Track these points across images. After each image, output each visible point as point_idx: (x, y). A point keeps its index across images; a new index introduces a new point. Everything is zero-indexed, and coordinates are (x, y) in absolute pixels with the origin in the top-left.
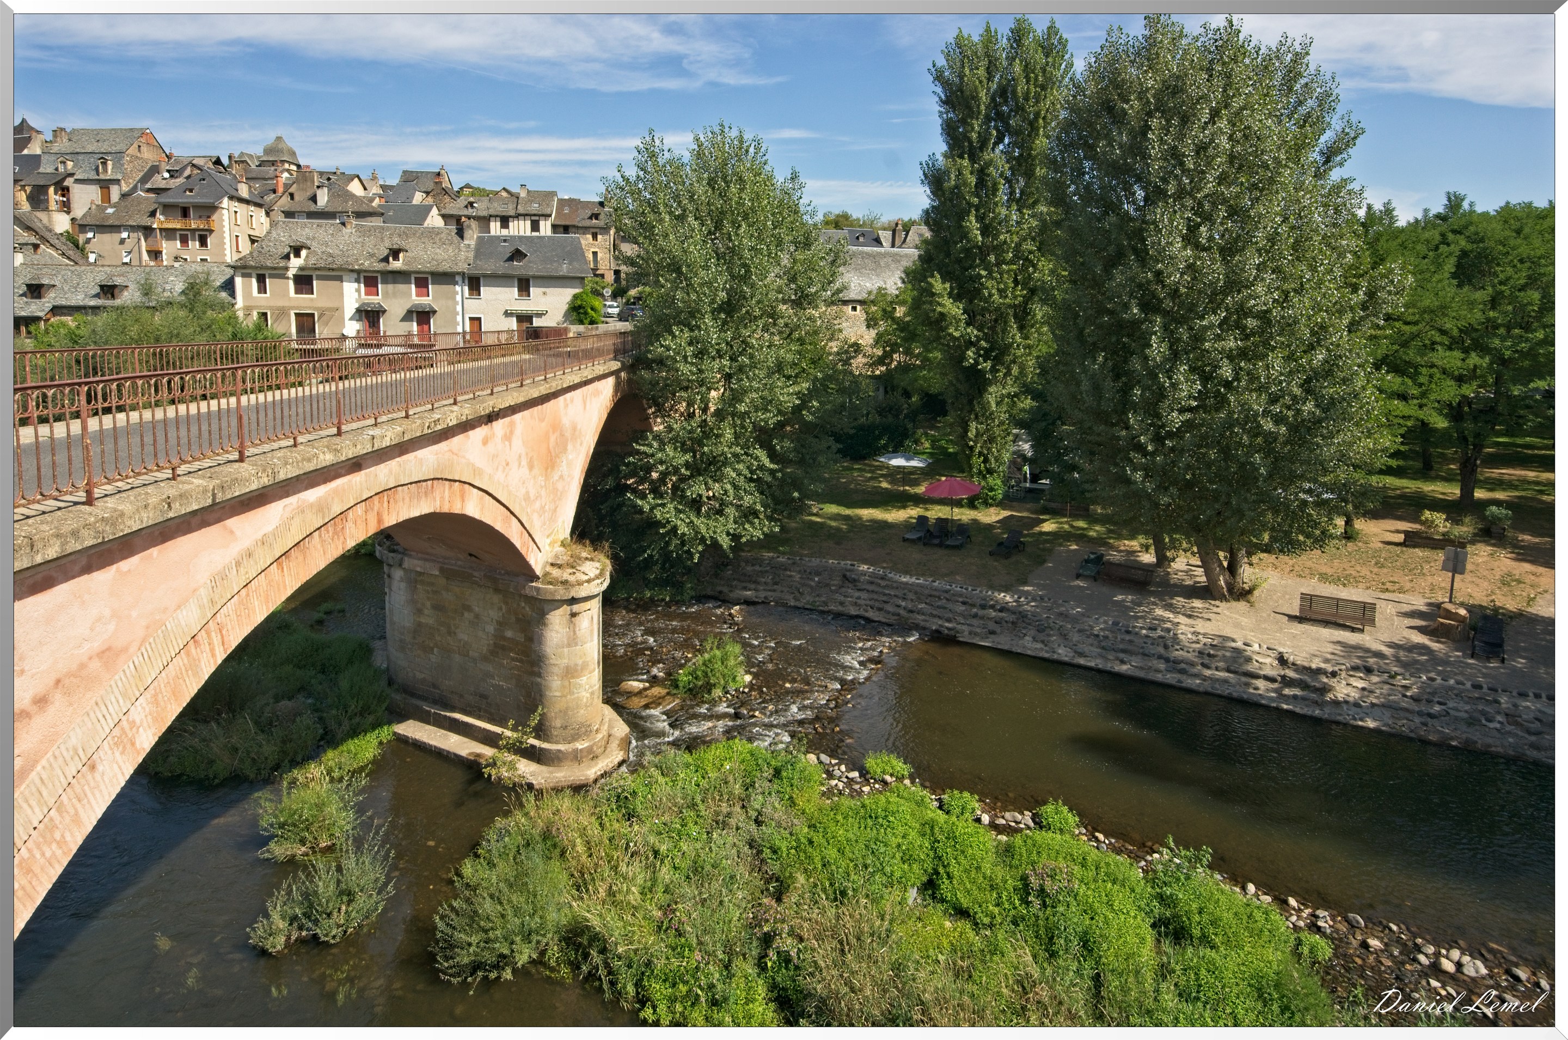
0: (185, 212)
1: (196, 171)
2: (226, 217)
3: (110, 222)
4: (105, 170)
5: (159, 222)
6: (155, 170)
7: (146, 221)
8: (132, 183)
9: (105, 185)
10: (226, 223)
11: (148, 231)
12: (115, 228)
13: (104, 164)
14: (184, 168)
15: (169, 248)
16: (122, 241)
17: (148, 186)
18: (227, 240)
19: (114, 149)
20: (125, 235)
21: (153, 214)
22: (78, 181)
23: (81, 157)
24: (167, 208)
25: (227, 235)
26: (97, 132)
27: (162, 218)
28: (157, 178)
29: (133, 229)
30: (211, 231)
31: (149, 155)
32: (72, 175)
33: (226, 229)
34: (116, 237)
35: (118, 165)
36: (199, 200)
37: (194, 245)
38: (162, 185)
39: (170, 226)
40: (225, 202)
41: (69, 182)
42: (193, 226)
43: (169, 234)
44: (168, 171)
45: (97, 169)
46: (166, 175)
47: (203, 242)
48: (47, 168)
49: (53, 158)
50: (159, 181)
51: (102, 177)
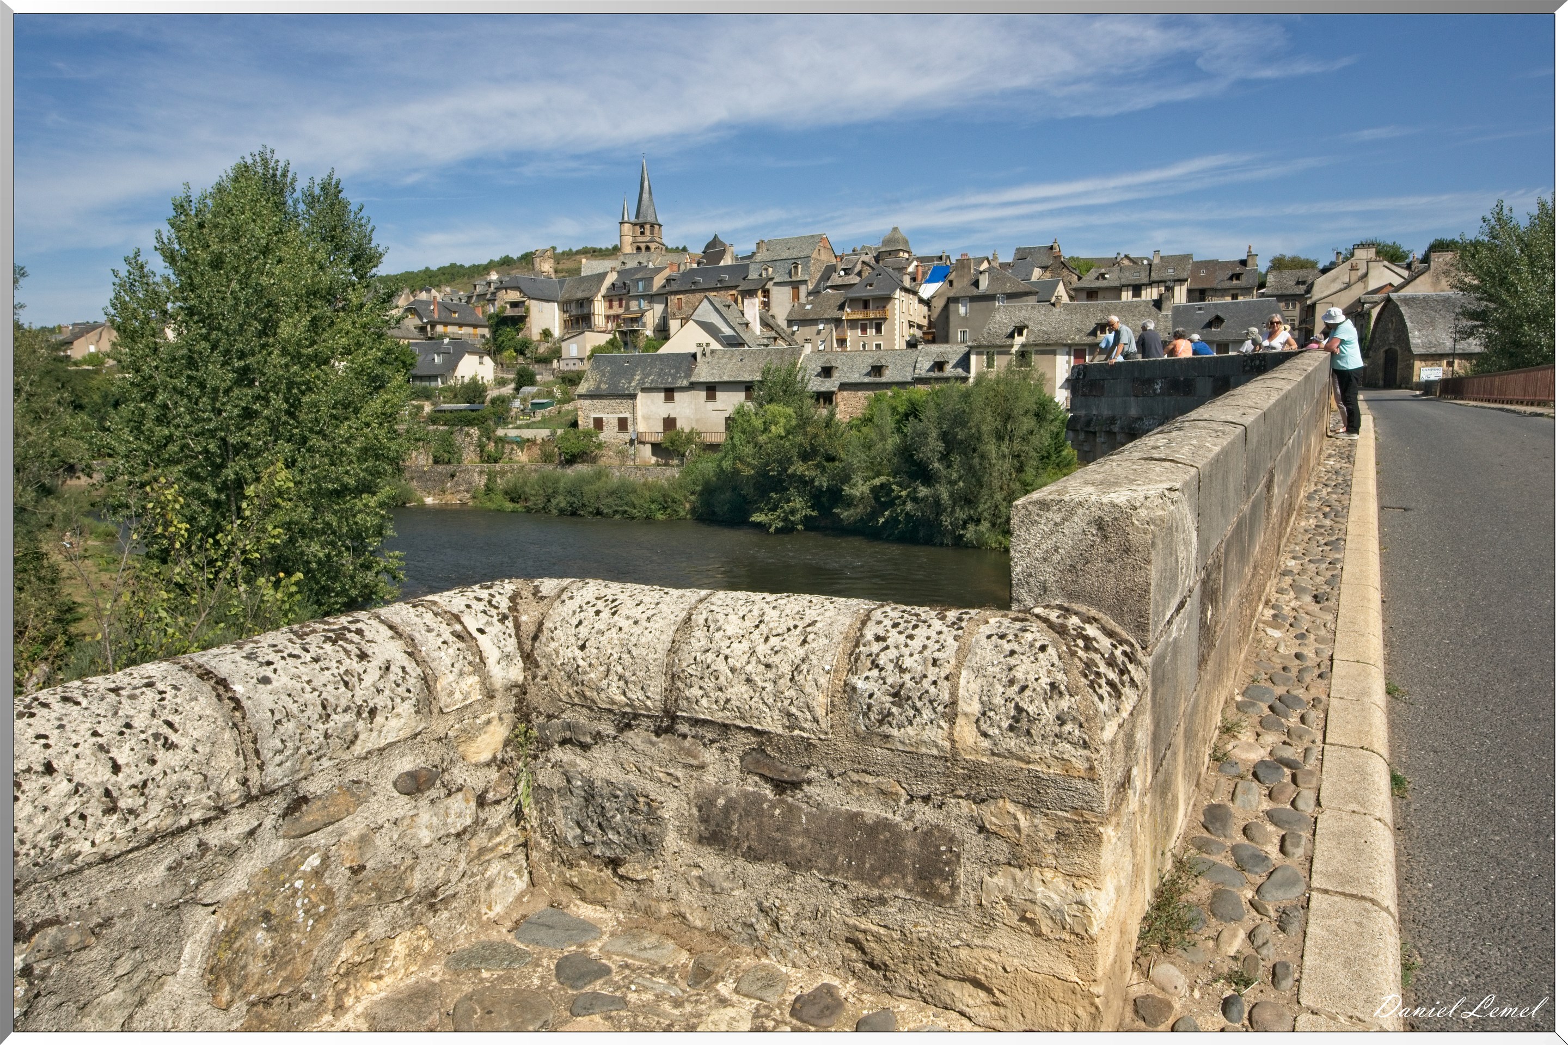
0: (866, 304)
1: (866, 267)
2: (897, 307)
3: (810, 317)
4: (796, 273)
5: (848, 314)
6: (831, 269)
7: (837, 314)
8: (815, 281)
9: (795, 285)
10: (897, 312)
11: (838, 322)
12: (814, 322)
13: (796, 267)
14: (855, 266)
15: (852, 336)
16: (819, 332)
17: (829, 284)
18: (897, 327)
19: (802, 255)
20: (821, 327)
21: (841, 307)
22: (776, 284)
23: (778, 264)
24: (853, 302)
25: (897, 322)
26: (787, 241)
27: (849, 310)
28: (835, 276)
29: (827, 321)
30: (885, 319)
31: (826, 258)
32: (771, 279)
33: (897, 317)
34: (814, 329)
35: (806, 268)
36: (878, 293)
37: (871, 332)
38: (839, 282)
39: (855, 317)
40: (898, 294)
41: (769, 285)
42: (872, 316)
43: (853, 324)
44: (844, 270)
45: (790, 273)
46: (842, 273)
47: (879, 330)
48: (753, 275)
49: (758, 266)
50: (836, 279)
51: (794, 279)
